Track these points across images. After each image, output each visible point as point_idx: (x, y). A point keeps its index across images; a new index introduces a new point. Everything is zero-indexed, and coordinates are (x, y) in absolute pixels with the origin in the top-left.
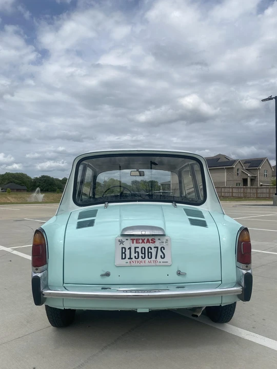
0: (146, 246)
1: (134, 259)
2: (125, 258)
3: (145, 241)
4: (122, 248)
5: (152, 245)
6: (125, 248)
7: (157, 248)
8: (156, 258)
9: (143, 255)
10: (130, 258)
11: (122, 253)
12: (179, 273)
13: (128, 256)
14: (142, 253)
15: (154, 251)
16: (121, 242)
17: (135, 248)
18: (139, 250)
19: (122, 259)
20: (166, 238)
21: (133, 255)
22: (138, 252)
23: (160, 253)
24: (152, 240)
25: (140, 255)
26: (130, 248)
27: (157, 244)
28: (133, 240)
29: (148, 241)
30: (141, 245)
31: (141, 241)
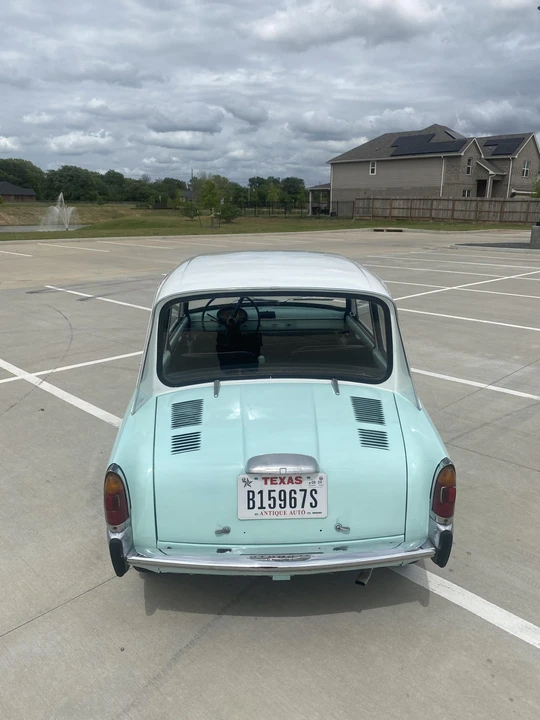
0: (288, 488)
1: (268, 509)
2: (253, 507)
3: (286, 481)
4: (249, 492)
5: (297, 487)
6: (253, 492)
7: (305, 491)
8: (303, 507)
9: (282, 503)
10: (262, 507)
11: (249, 500)
12: (338, 528)
13: (258, 504)
14: (281, 500)
15: (299, 496)
16: (247, 483)
17: (270, 492)
18: (275, 495)
19: (249, 508)
20: (320, 475)
21: (266, 503)
22: (274, 498)
23: (309, 499)
24: (296, 479)
25: (278, 502)
26: (261, 492)
27: (305, 485)
28: (265, 479)
29: (290, 482)
30: (278, 488)
31: (278, 481)
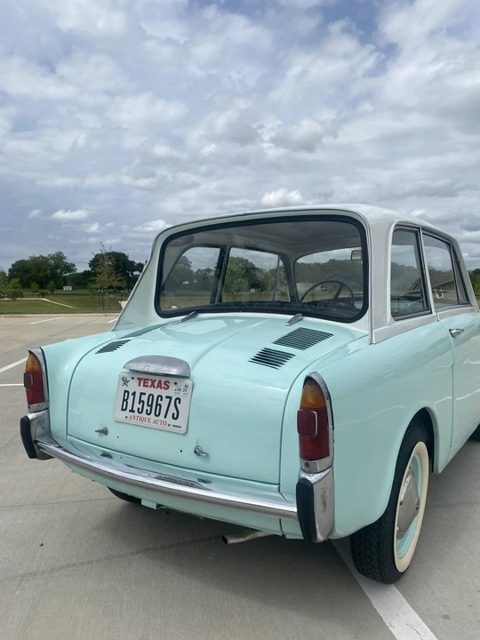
0: (156, 392)
1: (136, 413)
2: (125, 410)
3: (156, 384)
4: (125, 391)
5: (164, 393)
6: (128, 392)
7: (170, 398)
8: (165, 417)
9: (149, 408)
10: (132, 411)
11: (124, 400)
12: (198, 452)
13: (129, 407)
14: (148, 405)
15: (164, 403)
16: (125, 381)
17: (141, 394)
18: (145, 398)
19: (122, 410)
20: (188, 382)
21: (137, 406)
22: (143, 402)
23: (172, 410)
24: (165, 383)
25: (146, 407)
26: (134, 394)
27: (171, 392)
28: (140, 379)
29: (159, 386)
30: (148, 391)
31: (150, 383)
